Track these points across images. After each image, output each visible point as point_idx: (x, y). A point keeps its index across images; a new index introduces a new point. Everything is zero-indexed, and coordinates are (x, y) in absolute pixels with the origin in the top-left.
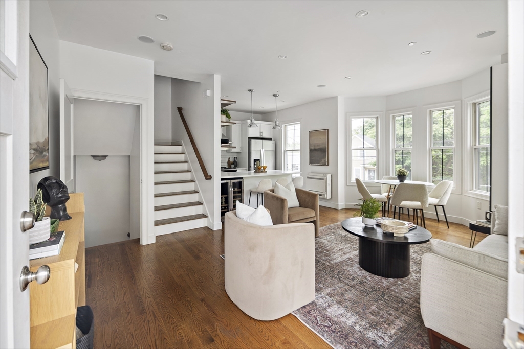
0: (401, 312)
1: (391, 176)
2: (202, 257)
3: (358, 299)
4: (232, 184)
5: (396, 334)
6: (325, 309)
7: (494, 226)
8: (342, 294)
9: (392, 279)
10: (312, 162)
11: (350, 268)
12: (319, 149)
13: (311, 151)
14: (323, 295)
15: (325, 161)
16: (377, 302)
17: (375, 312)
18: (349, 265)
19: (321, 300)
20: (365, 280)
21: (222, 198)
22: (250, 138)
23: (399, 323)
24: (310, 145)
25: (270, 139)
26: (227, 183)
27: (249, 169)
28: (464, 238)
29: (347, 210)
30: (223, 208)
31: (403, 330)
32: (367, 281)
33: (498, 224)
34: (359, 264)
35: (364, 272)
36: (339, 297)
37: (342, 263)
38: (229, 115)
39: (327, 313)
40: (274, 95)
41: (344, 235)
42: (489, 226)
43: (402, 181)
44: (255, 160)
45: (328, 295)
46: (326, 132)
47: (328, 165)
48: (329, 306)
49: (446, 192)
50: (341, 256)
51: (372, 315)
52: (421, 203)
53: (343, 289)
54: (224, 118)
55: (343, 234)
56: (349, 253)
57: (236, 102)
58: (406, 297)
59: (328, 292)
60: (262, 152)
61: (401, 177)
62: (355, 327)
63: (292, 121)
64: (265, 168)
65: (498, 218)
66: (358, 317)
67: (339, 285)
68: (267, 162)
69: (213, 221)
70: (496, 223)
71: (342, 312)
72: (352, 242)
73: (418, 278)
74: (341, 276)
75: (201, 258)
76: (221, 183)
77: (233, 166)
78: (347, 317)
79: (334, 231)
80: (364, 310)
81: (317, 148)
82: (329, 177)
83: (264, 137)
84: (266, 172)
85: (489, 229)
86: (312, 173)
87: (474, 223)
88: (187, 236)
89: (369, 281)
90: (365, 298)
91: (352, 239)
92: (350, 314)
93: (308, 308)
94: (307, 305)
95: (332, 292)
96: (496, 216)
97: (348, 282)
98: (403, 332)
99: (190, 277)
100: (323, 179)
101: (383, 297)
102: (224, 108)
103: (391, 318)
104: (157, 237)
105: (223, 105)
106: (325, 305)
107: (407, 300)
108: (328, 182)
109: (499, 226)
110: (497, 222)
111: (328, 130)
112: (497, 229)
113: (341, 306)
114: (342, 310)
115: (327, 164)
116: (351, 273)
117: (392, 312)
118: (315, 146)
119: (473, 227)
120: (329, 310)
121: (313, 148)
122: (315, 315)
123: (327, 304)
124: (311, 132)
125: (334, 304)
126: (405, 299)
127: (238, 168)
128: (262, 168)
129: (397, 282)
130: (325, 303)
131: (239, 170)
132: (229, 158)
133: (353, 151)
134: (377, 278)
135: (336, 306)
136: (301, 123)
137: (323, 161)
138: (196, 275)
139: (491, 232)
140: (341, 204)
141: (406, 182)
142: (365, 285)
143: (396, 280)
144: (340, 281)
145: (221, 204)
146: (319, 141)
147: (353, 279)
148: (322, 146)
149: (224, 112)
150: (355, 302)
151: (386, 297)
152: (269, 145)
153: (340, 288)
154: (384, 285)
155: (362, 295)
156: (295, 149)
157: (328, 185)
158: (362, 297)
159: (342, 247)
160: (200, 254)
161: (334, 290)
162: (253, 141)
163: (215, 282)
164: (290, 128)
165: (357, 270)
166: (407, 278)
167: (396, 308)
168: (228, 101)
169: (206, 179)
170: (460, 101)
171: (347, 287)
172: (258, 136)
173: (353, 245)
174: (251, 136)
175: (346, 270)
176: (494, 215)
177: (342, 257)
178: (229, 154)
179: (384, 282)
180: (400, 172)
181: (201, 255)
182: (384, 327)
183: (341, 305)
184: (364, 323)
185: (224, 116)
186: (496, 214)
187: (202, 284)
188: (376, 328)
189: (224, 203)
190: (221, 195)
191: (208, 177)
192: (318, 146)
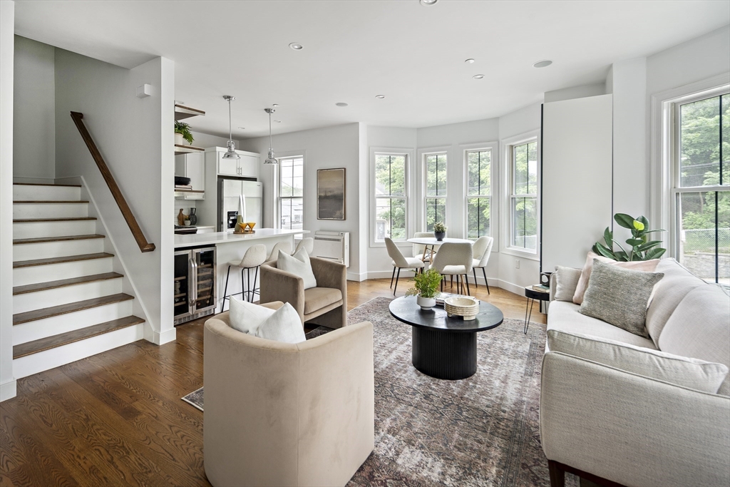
0: (491, 433)
1: (423, 232)
2: (140, 409)
3: (433, 426)
4: (195, 257)
5: (498, 472)
6: (394, 461)
7: (554, 291)
8: (409, 425)
9: (461, 381)
10: (322, 215)
11: (404, 375)
12: (331, 196)
13: (320, 198)
14: (382, 434)
15: (341, 214)
16: (456, 424)
17: (460, 445)
18: (401, 370)
19: (383, 445)
20: (430, 390)
21: (175, 282)
22: (221, 178)
23: (496, 453)
24: (319, 190)
25: (255, 179)
26: (186, 256)
27: (219, 229)
28: (508, 305)
29: (372, 281)
30: (177, 300)
31: (504, 464)
32: (434, 392)
33: (561, 289)
34: (414, 365)
35: (424, 377)
36: (406, 430)
37: (390, 368)
38: (191, 135)
39: (399, 469)
40: (266, 110)
41: (380, 320)
42: (547, 291)
43: (440, 239)
44: (229, 213)
45: (389, 431)
46: (342, 172)
47: (345, 219)
48: (398, 454)
49: (487, 250)
50: (386, 356)
51: (459, 450)
52: (466, 267)
53: (407, 414)
54: (180, 139)
55: (377, 320)
56: (395, 349)
57: (204, 113)
58: (487, 406)
59: (387, 426)
60: (241, 199)
61: (440, 234)
62: (445, 482)
63: (291, 154)
64: (251, 226)
65: (560, 282)
66: (442, 460)
67: (398, 408)
68: (249, 216)
69: (159, 327)
70: (557, 288)
71: (419, 459)
72: (394, 331)
73: (488, 372)
74: (396, 391)
75: (139, 413)
76: (175, 256)
77: (188, 223)
78: (429, 465)
79: (363, 316)
80: (445, 445)
81: (329, 194)
82: (347, 235)
83: (244, 175)
84: (254, 231)
85: (548, 294)
86: (321, 230)
87: (530, 288)
88: (98, 366)
89: (433, 389)
90: (440, 422)
91: (392, 325)
92: (430, 460)
93: (367, 469)
94: (364, 463)
95: (394, 425)
96: (557, 280)
97: (409, 400)
98: (505, 467)
99: (116, 467)
100: (338, 240)
101: (461, 414)
102: (179, 121)
103: (483, 447)
104: (20, 382)
105: (178, 116)
106: (391, 454)
107: (490, 410)
108: (345, 244)
109: (562, 291)
110: (558, 286)
111: (345, 169)
112: (559, 295)
113: (414, 448)
114: (418, 456)
115: (343, 217)
116: (409, 384)
117: (480, 437)
118: (326, 192)
119: (530, 294)
120: (399, 461)
121: (323, 194)
122: (383, 478)
123: (393, 449)
124: (320, 172)
125: (404, 447)
126: (487, 409)
127: (199, 225)
128: (248, 227)
129: (467, 384)
130: (390, 449)
131: (200, 230)
132: (181, 210)
133: (377, 200)
134: (442, 383)
135: (406, 450)
136: (304, 157)
137: (338, 213)
138: (133, 457)
139: (550, 299)
140: (363, 274)
141: (445, 240)
142: (432, 400)
143: (465, 380)
144: (399, 401)
145: (175, 294)
146: (333, 185)
147: (414, 394)
148: (336, 192)
149: (180, 129)
150: (430, 435)
151: (464, 413)
152: (253, 189)
153: (402, 413)
154: (455, 393)
155: (435, 418)
156: (294, 196)
157: (345, 247)
158: (436, 421)
159: (383, 342)
160: (136, 403)
161: (395, 420)
162: (226, 182)
163: (181, 464)
164: (286, 163)
165: (414, 376)
166: (476, 374)
167: (482, 427)
168: (189, 109)
169: (143, 251)
170: (497, 142)
171: (411, 409)
172: (235, 174)
173: (396, 335)
174: (222, 173)
175: (401, 379)
176: (554, 278)
177: (389, 358)
178: (181, 202)
179: (454, 387)
180: (439, 228)
181: (138, 406)
182: (481, 467)
183: (413, 445)
184: (454, 470)
185: (180, 136)
186: (557, 277)
187: (150, 475)
188: (472, 474)
189: (178, 291)
190: (175, 277)
191: (147, 246)
192: (330, 192)
